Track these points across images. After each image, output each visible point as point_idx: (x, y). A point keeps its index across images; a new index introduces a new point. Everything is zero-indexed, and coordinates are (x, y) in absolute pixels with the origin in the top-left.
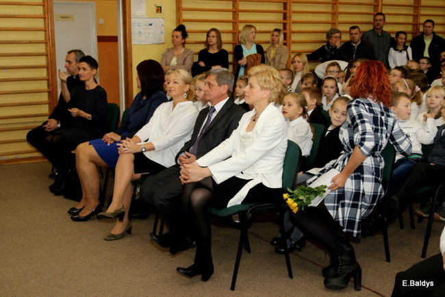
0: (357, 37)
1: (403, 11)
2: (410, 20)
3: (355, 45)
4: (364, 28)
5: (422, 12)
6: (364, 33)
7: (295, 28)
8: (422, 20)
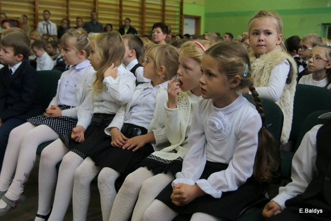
2: (117, 18)
5: (124, 13)
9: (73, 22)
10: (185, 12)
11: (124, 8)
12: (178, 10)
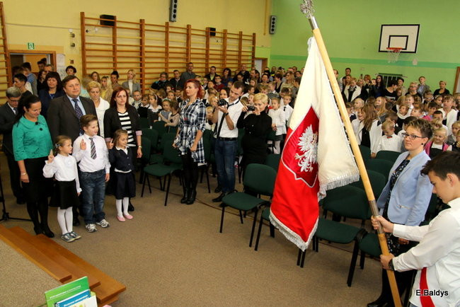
0: (178, 75)
1: (200, 61)
2: (204, 66)
3: (177, 80)
4: (181, 70)
5: (210, 61)
6: (182, 73)
7: (146, 71)
8: (210, 66)
9: (171, 73)
10: (256, 56)
11: (210, 57)
12: (250, 54)
